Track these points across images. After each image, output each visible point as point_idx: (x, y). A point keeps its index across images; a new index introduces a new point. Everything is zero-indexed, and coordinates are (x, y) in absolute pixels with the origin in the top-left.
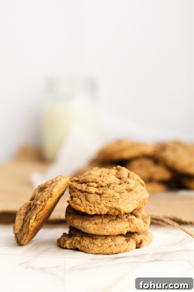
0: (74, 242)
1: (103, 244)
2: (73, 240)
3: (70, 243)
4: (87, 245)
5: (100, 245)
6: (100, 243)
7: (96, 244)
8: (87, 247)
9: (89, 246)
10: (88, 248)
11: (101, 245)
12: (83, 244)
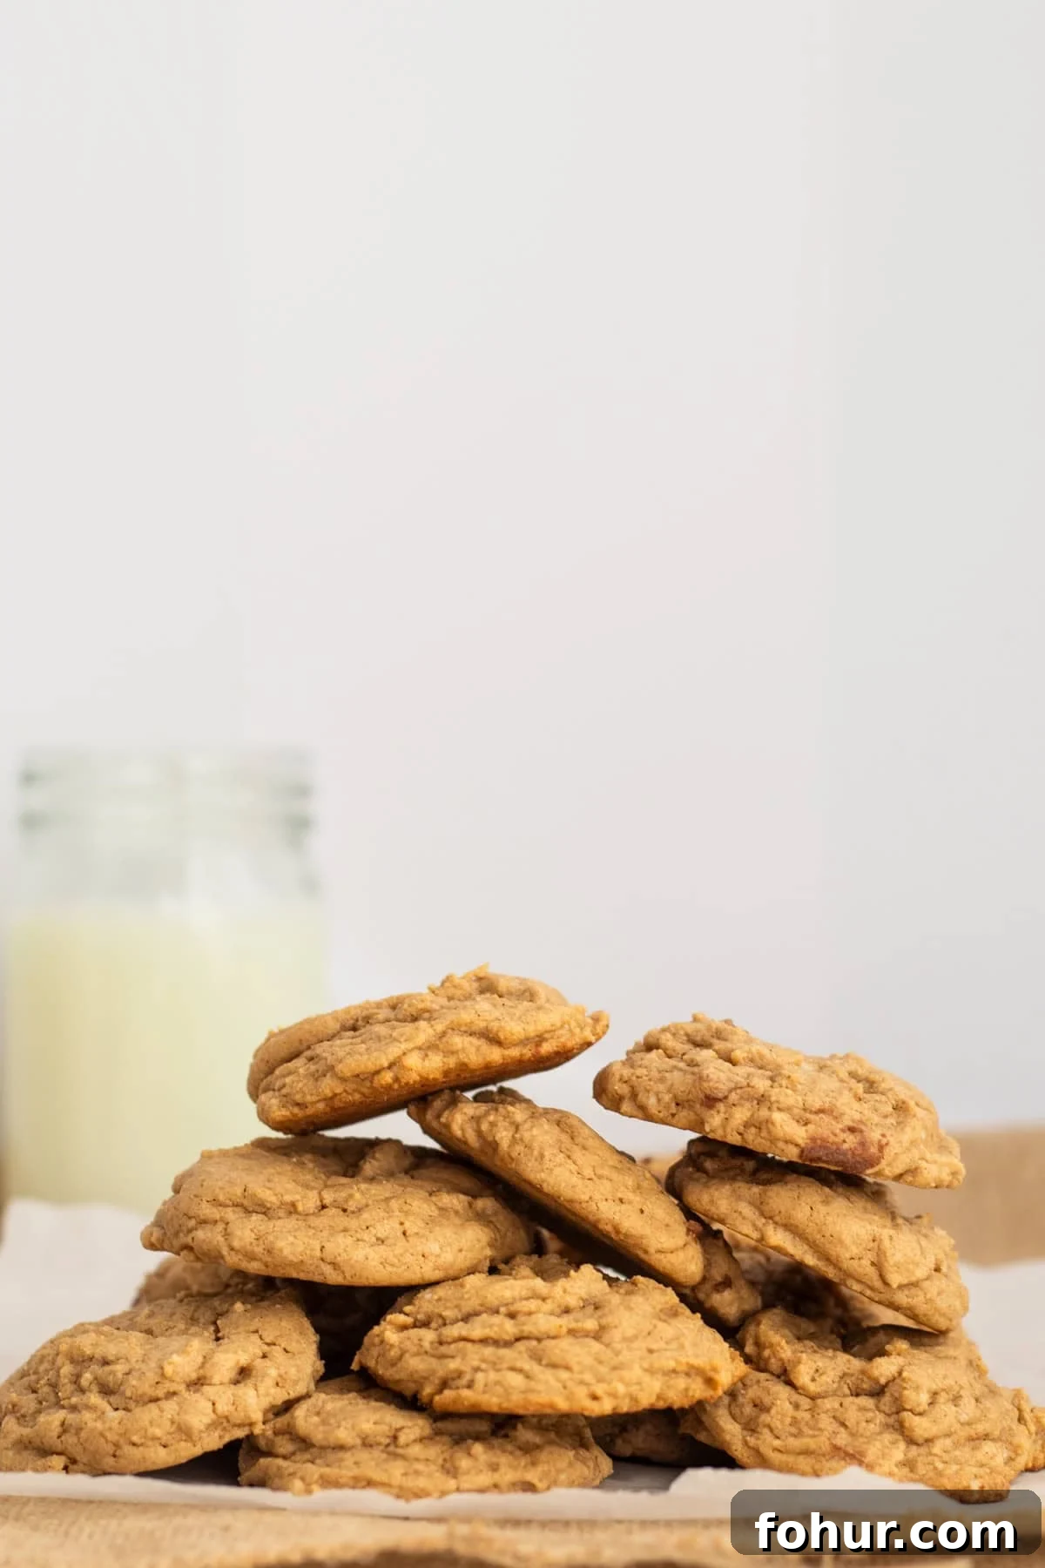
0: (491, 1118)
1: (600, 1177)
2: (493, 1112)
3: (472, 1118)
4: (541, 1148)
5: (588, 1172)
6: (594, 1167)
7: (574, 1163)
8: (536, 1153)
9: (546, 1153)
10: (542, 1156)
11: (593, 1177)
12: (527, 1136)
